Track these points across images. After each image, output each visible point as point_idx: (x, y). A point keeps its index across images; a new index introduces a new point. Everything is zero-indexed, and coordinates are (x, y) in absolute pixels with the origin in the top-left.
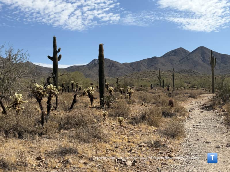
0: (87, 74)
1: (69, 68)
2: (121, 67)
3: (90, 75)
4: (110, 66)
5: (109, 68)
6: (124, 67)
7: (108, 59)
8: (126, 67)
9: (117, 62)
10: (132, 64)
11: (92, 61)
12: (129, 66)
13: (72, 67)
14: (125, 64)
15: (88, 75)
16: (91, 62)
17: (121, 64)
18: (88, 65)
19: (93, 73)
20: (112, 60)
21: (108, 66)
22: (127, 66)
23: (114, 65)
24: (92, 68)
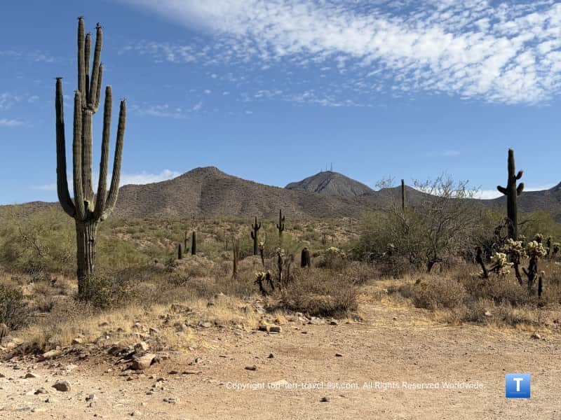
18: (555, 189)
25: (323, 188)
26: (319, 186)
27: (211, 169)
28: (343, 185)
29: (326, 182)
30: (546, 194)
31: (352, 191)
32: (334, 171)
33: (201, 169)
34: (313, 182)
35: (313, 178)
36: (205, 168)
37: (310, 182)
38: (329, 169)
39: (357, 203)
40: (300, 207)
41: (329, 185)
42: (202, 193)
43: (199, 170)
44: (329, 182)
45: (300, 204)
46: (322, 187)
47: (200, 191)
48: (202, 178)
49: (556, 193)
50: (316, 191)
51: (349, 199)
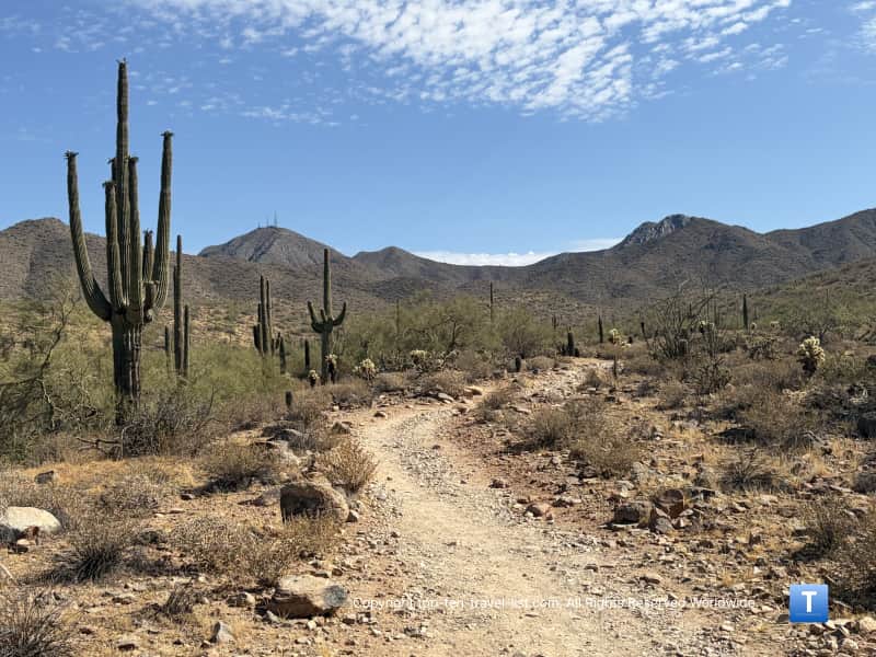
0: (617, 284)
1: (541, 263)
2: (761, 247)
3: (628, 286)
4: (712, 247)
5: (711, 254)
6: (776, 245)
7: (703, 219)
8: (784, 249)
9: (744, 228)
10: (807, 235)
11: (635, 231)
12: (798, 244)
13: (554, 259)
14: (778, 235)
15: (620, 287)
16: (629, 238)
17: (758, 234)
18: (620, 247)
19: (642, 279)
20: (720, 224)
21: (706, 247)
22: (786, 244)
23: (732, 242)
24: (638, 256)
25: (263, 253)
26: (256, 250)
27: (48, 223)
28: (295, 249)
29: (267, 244)
30: (606, 254)
31: (310, 257)
32: (279, 226)
33: (33, 222)
34: (246, 244)
35: (244, 238)
36: (39, 221)
37: (241, 245)
38: (271, 223)
39: (312, 276)
40: (212, 285)
41: (273, 249)
42: (32, 264)
43: (28, 223)
44: (271, 245)
45: (212, 280)
46: (260, 251)
47: (27, 263)
48: (32, 238)
49: (620, 253)
50: (250, 260)
51: (298, 270)
